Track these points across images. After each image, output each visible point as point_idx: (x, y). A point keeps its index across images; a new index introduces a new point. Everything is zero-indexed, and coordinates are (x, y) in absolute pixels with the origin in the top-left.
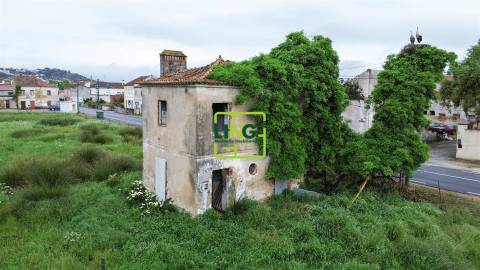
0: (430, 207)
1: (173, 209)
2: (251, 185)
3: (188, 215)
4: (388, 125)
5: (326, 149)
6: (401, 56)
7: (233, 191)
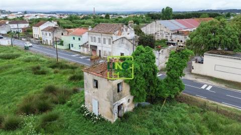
0: (185, 105)
1: (103, 120)
2: (128, 106)
3: (110, 122)
4: (172, 78)
5: (152, 88)
6: (176, 52)
7: (123, 110)
